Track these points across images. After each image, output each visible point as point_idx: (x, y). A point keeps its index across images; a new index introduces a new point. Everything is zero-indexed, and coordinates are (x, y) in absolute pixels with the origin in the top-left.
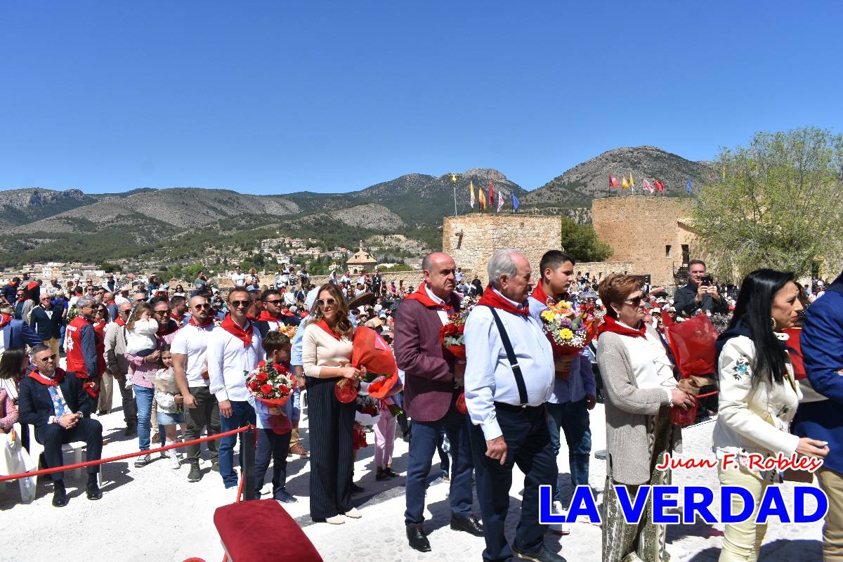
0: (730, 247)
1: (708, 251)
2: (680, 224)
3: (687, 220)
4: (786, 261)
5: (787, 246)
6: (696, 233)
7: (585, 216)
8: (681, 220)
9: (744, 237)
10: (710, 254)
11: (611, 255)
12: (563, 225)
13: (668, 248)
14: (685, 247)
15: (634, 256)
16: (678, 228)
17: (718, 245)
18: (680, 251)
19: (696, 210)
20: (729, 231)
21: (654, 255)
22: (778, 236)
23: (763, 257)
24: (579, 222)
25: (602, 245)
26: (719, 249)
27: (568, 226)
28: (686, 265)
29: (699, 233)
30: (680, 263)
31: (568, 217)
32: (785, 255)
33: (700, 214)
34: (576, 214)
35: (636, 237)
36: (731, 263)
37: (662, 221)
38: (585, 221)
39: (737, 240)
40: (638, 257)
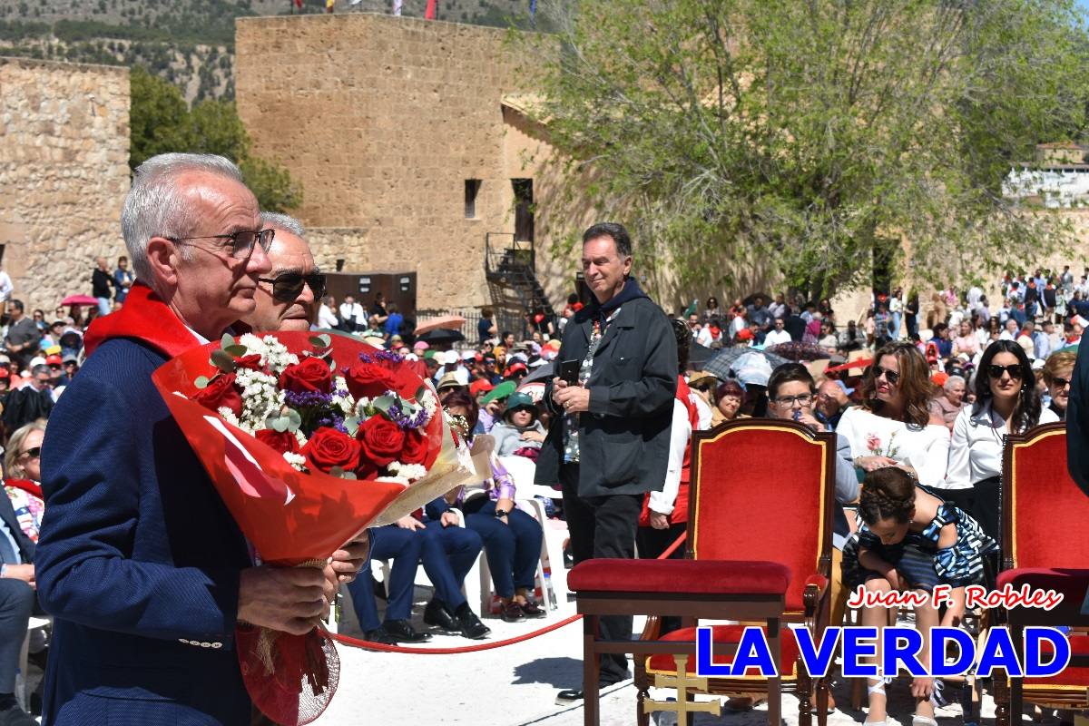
0: (651, 188)
1: (587, 202)
2: (509, 114)
3: (530, 102)
4: (803, 238)
5: (807, 190)
6: (556, 144)
7: (219, 73)
8: (514, 102)
9: (692, 161)
10: (592, 212)
11: (294, 206)
12: (137, 98)
13: (472, 187)
14: (523, 188)
15: (368, 209)
16: (501, 125)
17: (616, 181)
18: (507, 197)
19: (557, 73)
20: (647, 141)
21: (429, 210)
22: (782, 160)
23: (742, 226)
24: (201, 95)
25: (264, 171)
26: (618, 195)
27: (152, 103)
28: (524, 245)
29: (562, 144)
30: (505, 239)
31: (163, 73)
32: (800, 220)
33: (569, 81)
34: (190, 67)
35: (374, 150)
36: (653, 241)
37: (455, 102)
38: (220, 91)
39: (671, 169)
40: (377, 213)
